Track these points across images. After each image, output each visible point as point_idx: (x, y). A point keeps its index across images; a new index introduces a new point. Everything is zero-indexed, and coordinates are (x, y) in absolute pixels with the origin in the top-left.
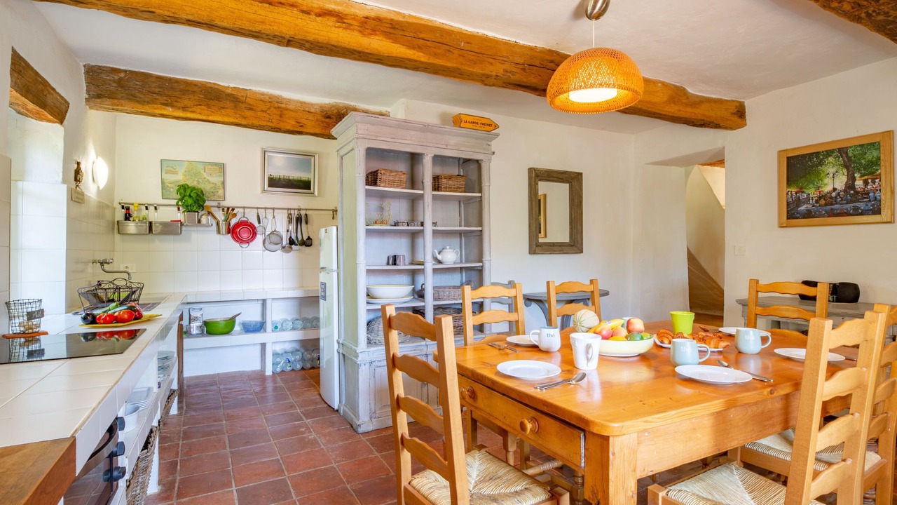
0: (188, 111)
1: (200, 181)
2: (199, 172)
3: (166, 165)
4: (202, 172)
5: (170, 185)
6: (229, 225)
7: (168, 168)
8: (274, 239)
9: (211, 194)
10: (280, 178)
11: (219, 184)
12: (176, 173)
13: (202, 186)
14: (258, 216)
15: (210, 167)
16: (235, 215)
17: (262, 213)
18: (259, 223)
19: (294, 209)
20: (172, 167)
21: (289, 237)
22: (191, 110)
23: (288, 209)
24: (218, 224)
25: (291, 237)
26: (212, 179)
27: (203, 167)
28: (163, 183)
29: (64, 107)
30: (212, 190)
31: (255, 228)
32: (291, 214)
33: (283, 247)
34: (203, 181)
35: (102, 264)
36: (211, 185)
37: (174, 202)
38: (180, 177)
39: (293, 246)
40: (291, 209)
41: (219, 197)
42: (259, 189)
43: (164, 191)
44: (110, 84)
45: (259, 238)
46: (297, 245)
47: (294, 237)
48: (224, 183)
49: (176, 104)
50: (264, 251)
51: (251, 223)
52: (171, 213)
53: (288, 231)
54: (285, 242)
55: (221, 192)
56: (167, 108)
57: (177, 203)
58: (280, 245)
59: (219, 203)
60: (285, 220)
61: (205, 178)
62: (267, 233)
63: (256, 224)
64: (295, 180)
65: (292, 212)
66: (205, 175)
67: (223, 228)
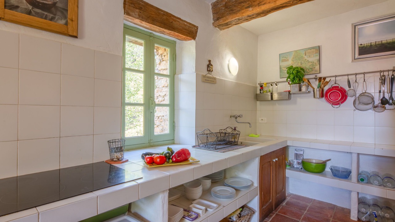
0: (261, 5)
1: (303, 62)
2: (302, 56)
3: (283, 57)
4: (304, 56)
5: (284, 69)
6: (323, 90)
7: (283, 58)
8: (365, 99)
9: (310, 70)
10: (371, 45)
11: (316, 61)
12: (288, 60)
13: (303, 66)
14: (349, 82)
15: (309, 51)
16: (327, 83)
17: (352, 78)
18: (350, 86)
19: (388, 71)
20: (286, 57)
21: (382, 97)
22: (263, 3)
23: (381, 72)
24: (314, 91)
25: (384, 97)
26: (310, 59)
27: (304, 53)
28: (280, 68)
29: (193, 29)
30: (311, 67)
31: (345, 91)
32: (383, 76)
33: (375, 107)
34: (304, 62)
35: (236, 118)
36: (310, 64)
37: (285, 79)
38: (289, 63)
39: (387, 106)
40: (384, 71)
41: (316, 71)
42: (350, 58)
43: (281, 73)
44: (222, 9)
45: (350, 100)
46: (391, 104)
47: (387, 96)
48: (319, 60)
49: (254, 3)
50: (354, 110)
51: (341, 88)
52: (285, 87)
53: (380, 92)
54: (377, 102)
55: (317, 67)
56: (249, 9)
57: (287, 79)
58: (371, 106)
59: (316, 76)
60: (378, 82)
61: (306, 60)
62: (357, 95)
63: (347, 88)
64: (389, 43)
65: (386, 74)
66: (306, 57)
67: (318, 94)
